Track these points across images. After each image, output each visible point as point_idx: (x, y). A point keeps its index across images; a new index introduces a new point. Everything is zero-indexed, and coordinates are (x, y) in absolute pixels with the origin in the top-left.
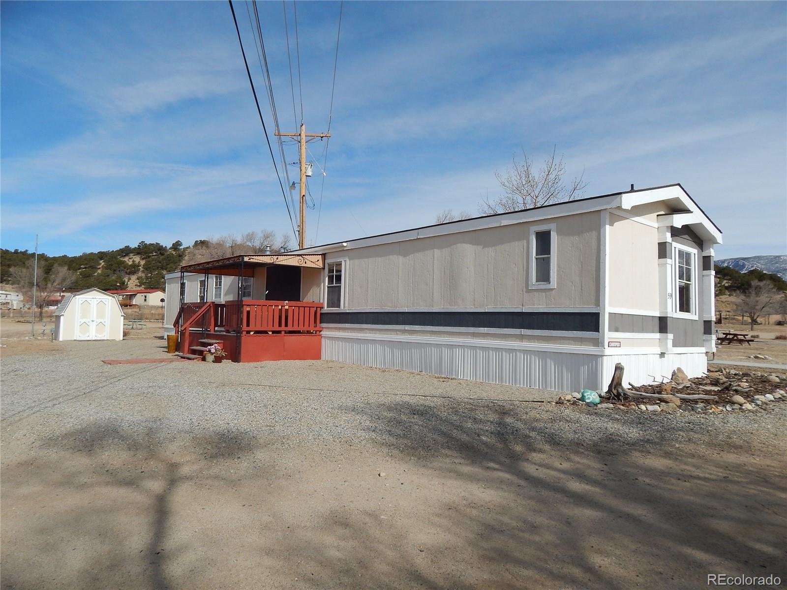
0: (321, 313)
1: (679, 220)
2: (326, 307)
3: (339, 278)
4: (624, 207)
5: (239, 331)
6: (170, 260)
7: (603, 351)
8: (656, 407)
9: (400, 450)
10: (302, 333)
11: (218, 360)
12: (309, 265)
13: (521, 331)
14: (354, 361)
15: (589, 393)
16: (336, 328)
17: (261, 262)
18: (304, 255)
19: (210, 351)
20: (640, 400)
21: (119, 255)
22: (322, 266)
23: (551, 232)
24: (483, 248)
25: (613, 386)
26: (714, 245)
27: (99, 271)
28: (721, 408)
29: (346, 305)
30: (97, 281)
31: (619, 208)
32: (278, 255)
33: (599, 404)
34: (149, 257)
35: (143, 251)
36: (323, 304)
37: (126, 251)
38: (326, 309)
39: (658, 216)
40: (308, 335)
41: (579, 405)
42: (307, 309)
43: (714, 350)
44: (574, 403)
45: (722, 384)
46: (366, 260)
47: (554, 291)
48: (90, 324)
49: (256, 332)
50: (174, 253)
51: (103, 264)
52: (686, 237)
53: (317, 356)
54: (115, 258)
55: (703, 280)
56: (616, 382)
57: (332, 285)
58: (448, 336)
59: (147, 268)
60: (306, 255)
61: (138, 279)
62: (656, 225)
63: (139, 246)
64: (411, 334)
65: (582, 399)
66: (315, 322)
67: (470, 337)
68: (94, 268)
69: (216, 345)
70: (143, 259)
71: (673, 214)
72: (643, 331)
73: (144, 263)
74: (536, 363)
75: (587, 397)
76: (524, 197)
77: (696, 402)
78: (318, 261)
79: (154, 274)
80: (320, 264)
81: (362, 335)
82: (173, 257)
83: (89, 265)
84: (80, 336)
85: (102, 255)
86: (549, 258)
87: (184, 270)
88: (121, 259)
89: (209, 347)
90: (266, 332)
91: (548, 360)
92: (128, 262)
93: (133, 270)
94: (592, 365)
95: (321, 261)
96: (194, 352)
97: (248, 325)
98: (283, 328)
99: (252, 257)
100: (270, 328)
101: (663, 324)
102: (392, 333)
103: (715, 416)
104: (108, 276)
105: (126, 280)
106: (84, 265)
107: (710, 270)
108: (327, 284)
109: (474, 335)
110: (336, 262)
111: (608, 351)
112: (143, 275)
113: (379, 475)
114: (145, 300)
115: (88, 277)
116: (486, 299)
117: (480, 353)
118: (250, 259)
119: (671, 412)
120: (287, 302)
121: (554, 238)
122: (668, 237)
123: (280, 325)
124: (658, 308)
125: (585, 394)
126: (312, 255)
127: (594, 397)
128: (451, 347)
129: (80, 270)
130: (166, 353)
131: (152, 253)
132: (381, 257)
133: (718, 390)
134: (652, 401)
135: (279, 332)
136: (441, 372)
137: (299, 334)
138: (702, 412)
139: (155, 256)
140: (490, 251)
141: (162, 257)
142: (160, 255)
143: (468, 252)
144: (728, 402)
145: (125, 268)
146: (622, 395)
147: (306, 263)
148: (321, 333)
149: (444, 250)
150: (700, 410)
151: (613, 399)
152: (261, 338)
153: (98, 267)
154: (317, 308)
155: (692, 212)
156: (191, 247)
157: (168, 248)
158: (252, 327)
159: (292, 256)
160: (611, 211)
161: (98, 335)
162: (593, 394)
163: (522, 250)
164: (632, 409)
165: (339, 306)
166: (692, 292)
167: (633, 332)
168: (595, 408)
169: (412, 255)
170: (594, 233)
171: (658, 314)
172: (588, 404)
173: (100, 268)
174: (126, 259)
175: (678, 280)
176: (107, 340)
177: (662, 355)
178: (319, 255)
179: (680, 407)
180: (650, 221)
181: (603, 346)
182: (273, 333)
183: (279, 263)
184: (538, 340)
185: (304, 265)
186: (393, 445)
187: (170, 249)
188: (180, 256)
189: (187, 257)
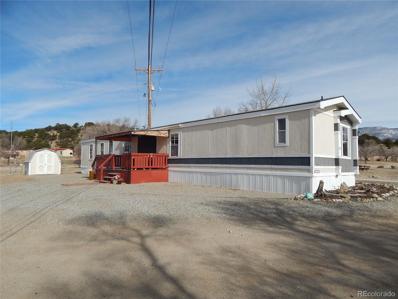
0: (168, 159)
1: (344, 113)
2: (170, 156)
3: (177, 142)
4: (321, 108)
5: (130, 168)
6: (73, 133)
7: (312, 175)
8: (340, 200)
9: (233, 221)
10: (159, 169)
11: (119, 183)
12: (162, 135)
13: (272, 166)
14: (186, 182)
15: (309, 194)
16: (176, 166)
17: (139, 134)
18: (159, 130)
19: (115, 178)
20: (332, 197)
21: (46, 130)
22: (168, 136)
23: (286, 119)
24: (252, 126)
25: (319, 191)
26: (358, 124)
27: (36, 139)
28: (368, 200)
29: (181, 155)
30: (34, 144)
31: (319, 108)
32: (147, 131)
33: (314, 199)
34: (62, 131)
35: (59, 128)
36: (169, 154)
37: (49, 128)
38: (170, 157)
39: (334, 111)
40: (162, 170)
41: (305, 200)
42: (161, 157)
43: (359, 173)
44: (303, 199)
45: (364, 189)
46: (192, 132)
47: (287, 148)
48: (44, 166)
49: (138, 169)
50: (75, 129)
51: (37, 135)
52: (345, 120)
53: (166, 180)
54: (44, 132)
55: (353, 140)
56: (320, 189)
57: (174, 145)
58: (235, 169)
59: (61, 137)
60: (160, 130)
61: (56, 143)
62: (333, 115)
63: (56, 126)
64: (216, 168)
65: (306, 197)
66: (165, 163)
67: (246, 169)
68: (32, 137)
69: (118, 175)
70: (58, 132)
71: (341, 110)
72: (328, 165)
73: (59, 134)
74: (279, 181)
75: (308, 196)
76: (261, 100)
77: (357, 197)
78: (166, 133)
79: (65, 140)
80: (167, 135)
81: (190, 169)
82: (74, 131)
83: (30, 136)
84: (39, 173)
85: (36, 131)
86: (285, 131)
87: (97, 139)
88: (47, 132)
89: (114, 177)
90: (142, 169)
91: (286, 180)
92: (50, 134)
93: (53, 138)
94: (307, 181)
95: (167, 134)
96: (105, 179)
97: (134, 165)
98: (150, 166)
99: (135, 132)
100: (144, 166)
101: (337, 162)
102: (206, 168)
103: (367, 203)
104: (40, 141)
105: (50, 143)
106: (27, 136)
107: (356, 136)
108: (170, 145)
109: (248, 168)
110: (175, 134)
111: (315, 175)
112: (59, 141)
113: (230, 232)
114: (61, 154)
115: (29, 142)
116: (253, 151)
117: (251, 177)
118: (134, 133)
119: (347, 202)
120: (152, 154)
121: (287, 122)
122: (339, 121)
123: (149, 165)
124: (334, 154)
125: (307, 195)
126: (163, 130)
127: (311, 196)
128: (236, 174)
129: (25, 139)
130: (89, 180)
131: (63, 129)
132: (199, 131)
133: (364, 192)
134: (337, 197)
135: (148, 169)
136: (231, 186)
137: (158, 170)
138: (360, 202)
139: (65, 131)
140: (256, 128)
141: (68, 131)
142: (67, 130)
143: (244, 129)
144: (371, 197)
145: (49, 137)
146: (323, 195)
147: (160, 134)
148: (168, 169)
149: (232, 127)
150: (359, 201)
151: (319, 197)
152: (140, 172)
153: (35, 137)
154: (166, 156)
155: (349, 109)
156: (84, 126)
157: (71, 127)
158: (136, 166)
159: (154, 131)
160: (315, 109)
161: (48, 172)
162: (311, 195)
163: (272, 127)
164: (330, 201)
165: (177, 155)
166: (348, 146)
167: (324, 165)
168: (313, 201)
169: (215, 130)
170: (307, 120)
171: (334, 157)
172: (309, 200)
173: (36, 137)
174: (49, 132)
175: (342, 141)
176: (53, 174)
177: (337, 176)
178: (167, 130)
179: (350, 200)
180: (330, 113)
181: (312, 172)
182: (145, 169)
183: (148, 135)
184: (280, 170)
185: (160, 135)
186: (229, 219)
187: (72, 127)
188: (78, 131)
189: (81, 131)
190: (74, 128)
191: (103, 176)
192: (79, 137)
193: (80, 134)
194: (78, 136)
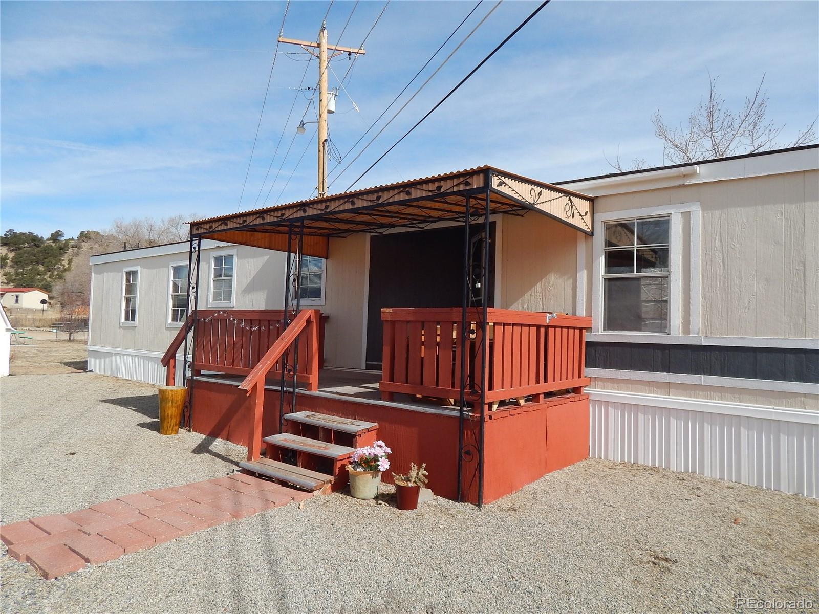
2: (602, 329)
6: (48, 253)
12: (576, 220)
22: (588, 225)
34: (20, 249)
35: (12, 241)
36: (590, 320)
38: (600, 333)
50: (53, 245)
53: (584, 450)
57: (627, 275)
59: (17, 262)
61: (4, 275)
63: (5, 235)
66: (580, 365)
70: (12, 251)
73: (13, 255)
78: (587, 213)
79: (27, 270)
82: (51, 250)
90: (516, 402)
95: (589, 215)
96: (282, 454)
97: (491, 384)
98: (542, 386)
100: (524, 387)
108: (601, 273)
112: (12, 271)
114: (17, 301)
123: (537, 380)
131: (23, 244)
135: (536, 397)
139: (28, 247)
141: (37, 249)
142: (34, 247)
147: (573, 215)
148: (587, 393)
154: (582, 330)
157: (45, 239)
159: (559, 195)
165: (663, 327)
178: (588, 199)
182: (526, 403)
185: (571, 220)
188: (63, 249)
189: (70, 251)
190: (51, 243)
191: (265, 434)
192: (63, 263)
193: (66, 256)
194: (60, 260)
